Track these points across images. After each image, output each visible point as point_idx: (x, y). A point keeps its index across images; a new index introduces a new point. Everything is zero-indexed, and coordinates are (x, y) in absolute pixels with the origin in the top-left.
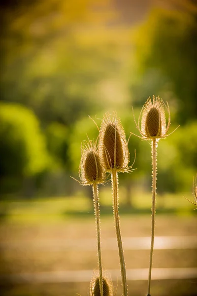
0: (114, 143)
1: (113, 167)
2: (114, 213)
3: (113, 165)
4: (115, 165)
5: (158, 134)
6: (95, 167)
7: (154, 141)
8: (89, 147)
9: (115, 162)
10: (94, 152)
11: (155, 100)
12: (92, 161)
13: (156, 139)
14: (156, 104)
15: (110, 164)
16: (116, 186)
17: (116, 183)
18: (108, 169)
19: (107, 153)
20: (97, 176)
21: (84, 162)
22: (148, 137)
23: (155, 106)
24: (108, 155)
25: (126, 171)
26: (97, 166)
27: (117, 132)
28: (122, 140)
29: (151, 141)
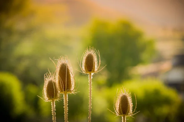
0: (65, 75)
1: (65, 90)
2: (65, 119)
3: (65, 88)
4: (66, 89)
5: (93, 70)
6: (53, 89)
7: (90, 74)
8: (50, 77)
9: (66, 87)
10: (53, 80)
11: (91, 49)
12: (51, 86)
13: (92, 73)
14: (91, 52)
15: (63, 88)
16: (66, 102)
17: (67, 100)
18: (62, 91)
19: (61, 81)
20: (54, 96)
21: (46, 86)
22: (87, 72)
23: (91, 53)
24: (62, 83)
25: (73, 92)
26: (54, 89)
27: (67, 68)
28: (70, 73)
29: (88, 75)
